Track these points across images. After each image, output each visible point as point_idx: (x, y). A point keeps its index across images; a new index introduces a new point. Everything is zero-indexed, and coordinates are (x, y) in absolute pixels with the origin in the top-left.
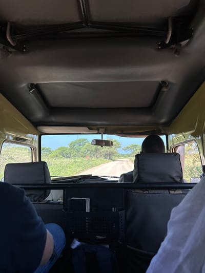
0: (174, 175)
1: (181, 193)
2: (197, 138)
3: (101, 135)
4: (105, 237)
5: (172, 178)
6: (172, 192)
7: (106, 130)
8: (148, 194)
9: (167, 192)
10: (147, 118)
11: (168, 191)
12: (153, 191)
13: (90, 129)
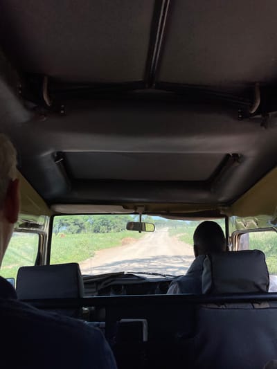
0: (260, 283)
1: (268, 306)
3: (138, 216)
5: (257, 286)
6: (257, 306)
7: (146, 209)
8: (226, 309)
9: (249, 306)
10: (204, 196)
11: (250, 304)
12: (231, 306)
13: (126, 208)
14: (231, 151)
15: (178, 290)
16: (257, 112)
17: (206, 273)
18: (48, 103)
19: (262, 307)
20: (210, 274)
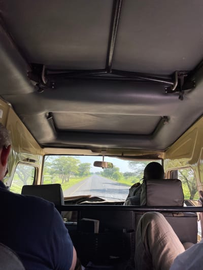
0: (177, 200)
1: (183, 215)
2: (193, 165)
3: (102, 157)
4: (118, 257)
6: (175, 215)
11: (172, 214)
13: (93, 151)
14: (162, 115)
15: (130, 203)
16: (176, 90)
17: (143, 193)
18: (44, 82)
19: (178, 216)
20: (145, 193)
